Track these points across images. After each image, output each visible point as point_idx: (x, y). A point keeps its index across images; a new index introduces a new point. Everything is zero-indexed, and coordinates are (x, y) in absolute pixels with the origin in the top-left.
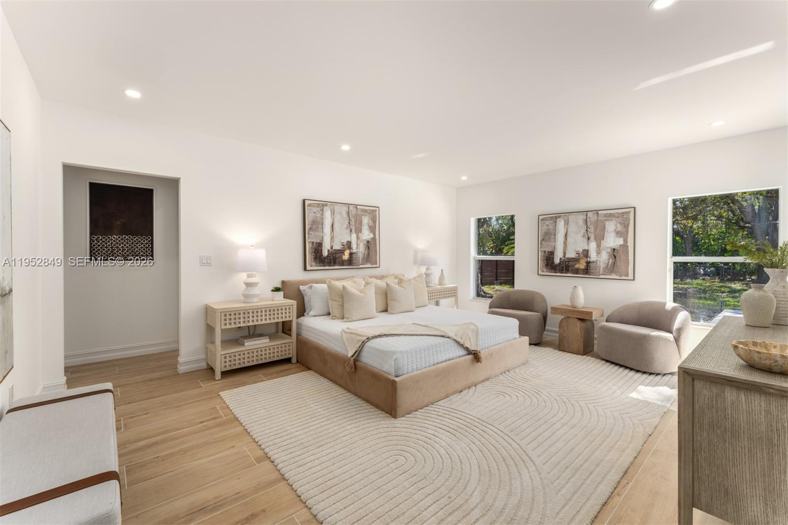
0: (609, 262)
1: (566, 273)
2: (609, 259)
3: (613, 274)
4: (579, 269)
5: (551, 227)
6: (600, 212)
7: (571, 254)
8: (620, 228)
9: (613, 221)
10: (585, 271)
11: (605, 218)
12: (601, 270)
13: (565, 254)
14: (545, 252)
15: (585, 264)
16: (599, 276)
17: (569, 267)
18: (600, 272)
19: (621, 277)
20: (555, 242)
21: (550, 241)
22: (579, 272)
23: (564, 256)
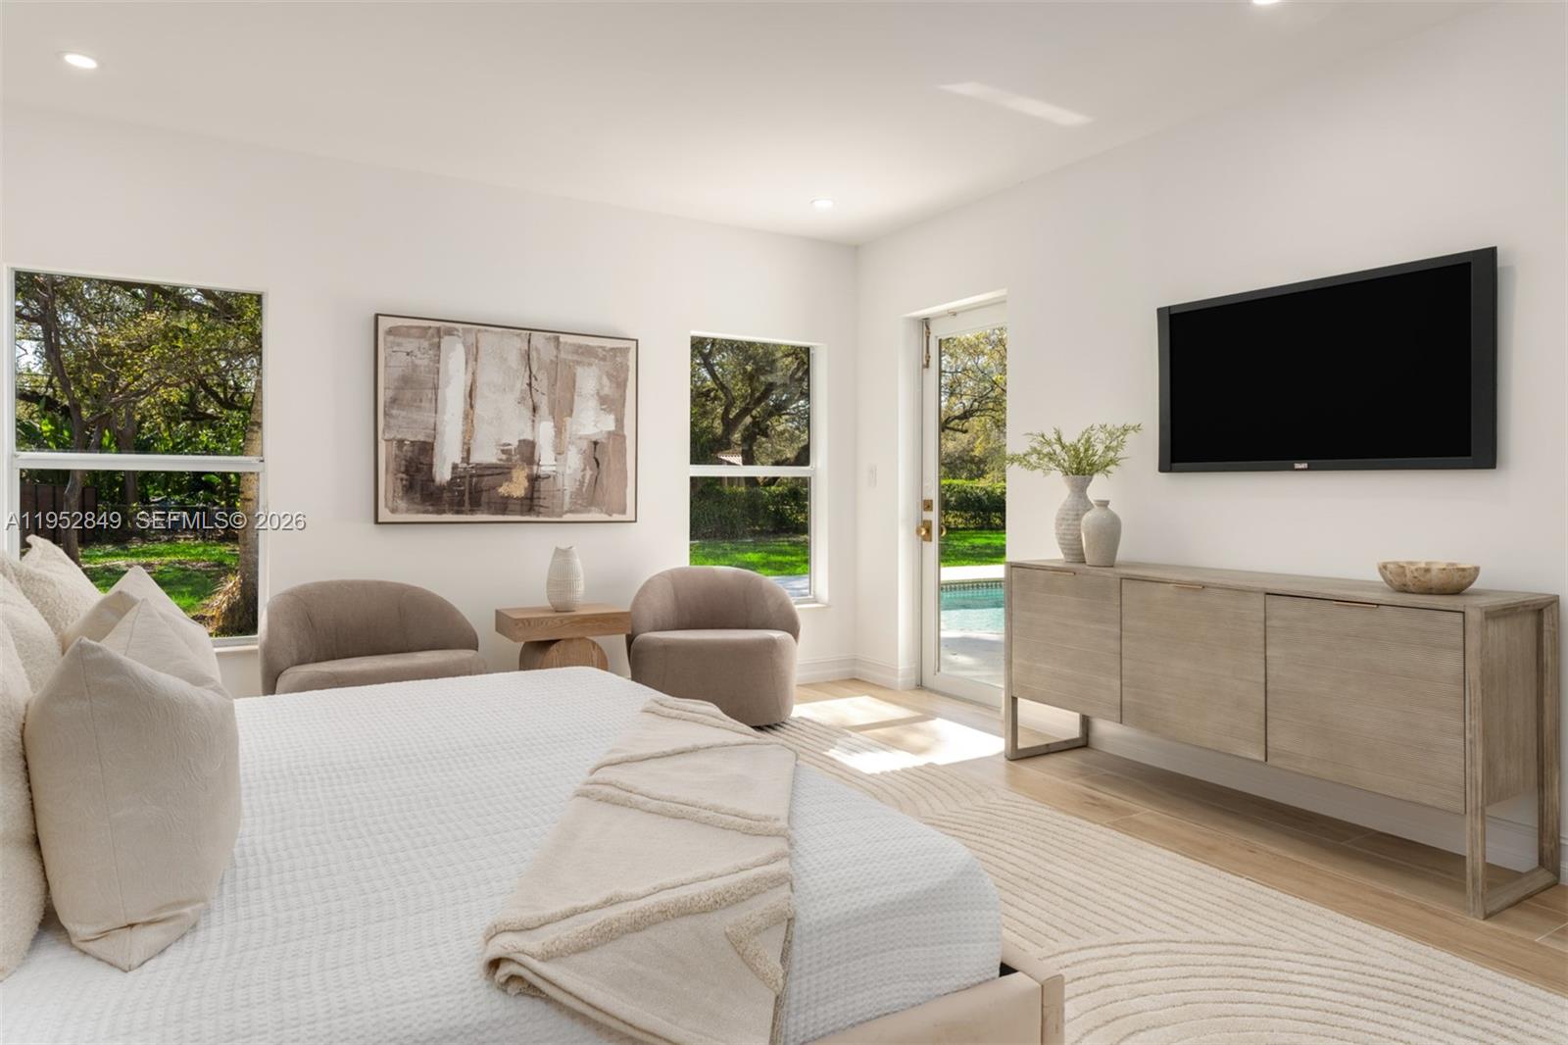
0: (583, 477)
1: (472, 511)
2: (584, 470)
3: (593, 508)
4: (509, 497)
5: (423, 361)
6: (563, 338)
7: (486, 454)
8: (608, 389)
9: (594, 367)
10: (528, 502)
11: (576, 357)
12: (567, 499)
13: (468, 451)
14: (401, 442)
15: (526, 484)
16: (561, 516)
17: (482, 491)
18: (563, 504)
19: (610, 515)
20: (436, 412)
21: (419, 407)
22: (511, 507)
23: (466, 459)
